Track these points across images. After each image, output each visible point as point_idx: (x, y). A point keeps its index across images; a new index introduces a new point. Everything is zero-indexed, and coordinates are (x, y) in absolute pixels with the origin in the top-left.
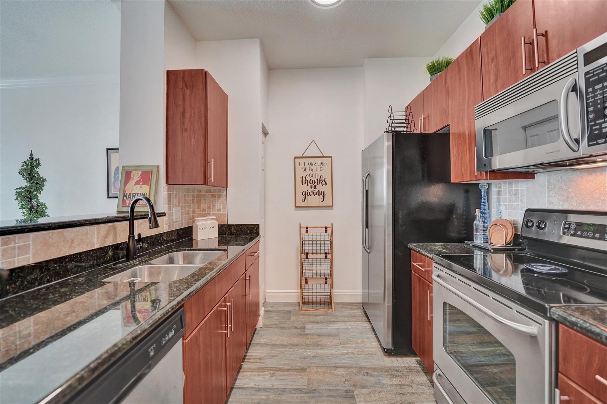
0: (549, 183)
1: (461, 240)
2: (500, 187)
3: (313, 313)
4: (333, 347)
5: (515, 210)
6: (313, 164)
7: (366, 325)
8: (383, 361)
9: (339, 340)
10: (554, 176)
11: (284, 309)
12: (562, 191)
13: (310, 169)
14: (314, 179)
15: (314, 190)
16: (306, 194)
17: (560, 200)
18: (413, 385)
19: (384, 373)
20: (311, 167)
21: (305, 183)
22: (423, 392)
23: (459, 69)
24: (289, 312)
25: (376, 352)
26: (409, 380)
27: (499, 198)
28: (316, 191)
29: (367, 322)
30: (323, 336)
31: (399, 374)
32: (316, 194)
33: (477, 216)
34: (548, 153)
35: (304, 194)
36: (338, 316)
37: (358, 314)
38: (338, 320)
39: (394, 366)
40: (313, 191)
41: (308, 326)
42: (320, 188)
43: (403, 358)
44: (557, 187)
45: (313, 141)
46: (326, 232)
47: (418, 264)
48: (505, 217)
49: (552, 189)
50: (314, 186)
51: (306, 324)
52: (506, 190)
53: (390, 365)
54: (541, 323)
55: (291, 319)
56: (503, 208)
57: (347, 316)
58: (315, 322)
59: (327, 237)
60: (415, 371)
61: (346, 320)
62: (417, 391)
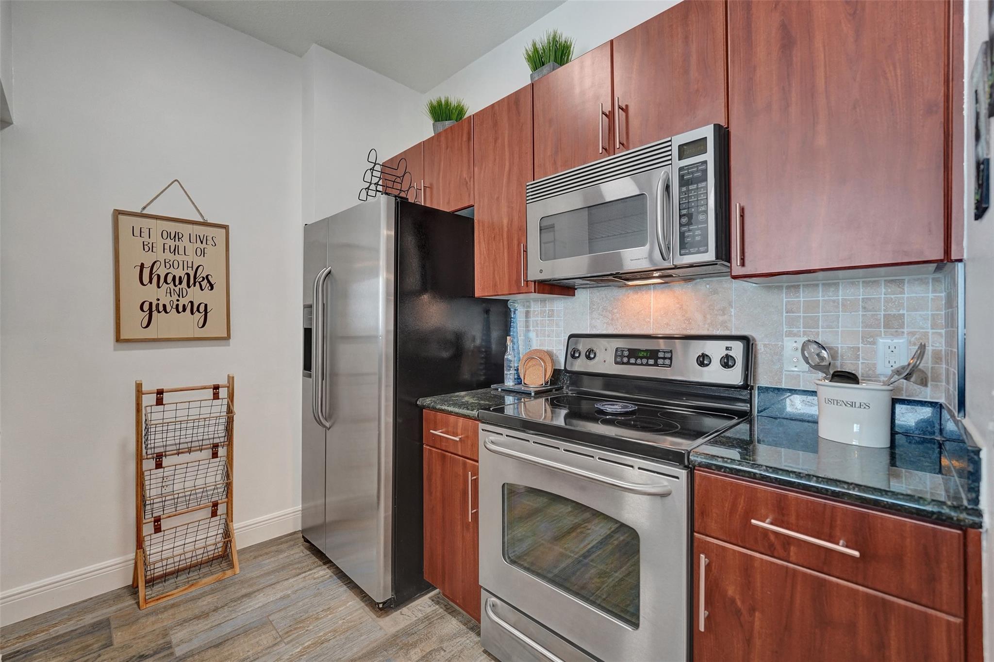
0: (592, 303)
1: (486, 384)
2: (529, 307)
3: (183, 598)
4: (264, 655)
5: (549, 337)
6: (177, 236)
7: (322, 573)
8: (380, 629)
9: (274, 632)
10: (598, 294)
11: (82, 624)
12: (606, 312)
13: (167, 247)
14: (179, 273)
15: (178, 300)
16: (154, 308)
17: (604, 323)
18: (445, 645)
19: (390, 652)
20: (170, 243)
21: (151, 282)
22: (461, 647)
23: (495, 124)
24: (103, 625)
25: (360, 619)
26: (434, 639)
27: (527, 322)
28: (183, 301)
29: (320, 566)
30: (231, 642)
31: (416, 637)
32: (184, 310)
33: (508, 347)
34: (633, 260)
35: (146, 307)
36: (252, 578)
37: (297, 556)
38: (255, 588)
39: (401, 627)
40: (176, 303)
41: (177, 636)
42: (195, 295)
43: (409, 605)
44: (601, 307)
45: (176, 180)
46: (216, 396)
47: (440, 431)
48: (535, 346)
49: (595, 309)
50: (177, 289)
51: (171, 633)
52: (538, 311)
53: (393, 630)
54: (677, 475)
55: (115, 643)
56: (532, 335)
57: (273, 572)
58: (197, 618)
59: (218, 409)
60: (436, 618)
61: (273, 581)
62: (453, 652)
